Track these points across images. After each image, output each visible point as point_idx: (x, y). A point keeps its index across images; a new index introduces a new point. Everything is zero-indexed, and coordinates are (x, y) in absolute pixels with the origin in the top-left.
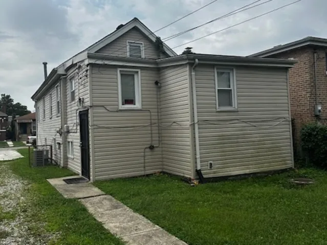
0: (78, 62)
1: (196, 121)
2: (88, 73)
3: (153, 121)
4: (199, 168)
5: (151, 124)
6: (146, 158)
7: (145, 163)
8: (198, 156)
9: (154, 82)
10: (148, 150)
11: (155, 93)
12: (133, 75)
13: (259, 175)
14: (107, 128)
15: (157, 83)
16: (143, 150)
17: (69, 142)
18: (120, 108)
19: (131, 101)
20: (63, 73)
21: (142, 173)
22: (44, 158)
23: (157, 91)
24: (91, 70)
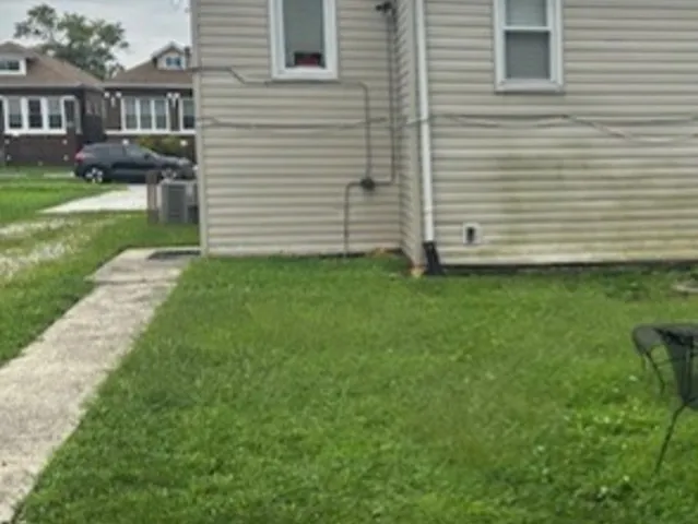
1: (424, 116)
3: (374, 114)
4: (430, 237)
5: (368, 122)
6: (352, 210)
7: (346, 223)
8: (428, 208)
10: (357, 190)
11: (384, 35)
13: (621, 269)
16: (343, 190)
18: (276, 75)
21: (340, 248)
23: (388, 31)
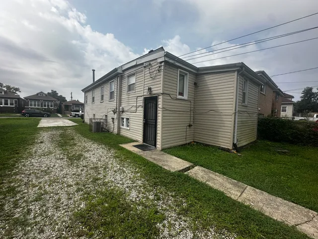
0: (145, 62)
1: (237, 111)
2: (162, 68)
4: (235, 142)
5: (191, 110)
6: (187, 132)
7: (186, 136)
8: (236, 135)
9: (193, 83)
10: (188, 127)
12: (184, 76)
14: (170, 111)
15: (195, 84)
17: (123, 119)
18: (177, 98)
19: (181, 94)
20: (121, 72)
22: (101, 127)
24: (165, 66)
